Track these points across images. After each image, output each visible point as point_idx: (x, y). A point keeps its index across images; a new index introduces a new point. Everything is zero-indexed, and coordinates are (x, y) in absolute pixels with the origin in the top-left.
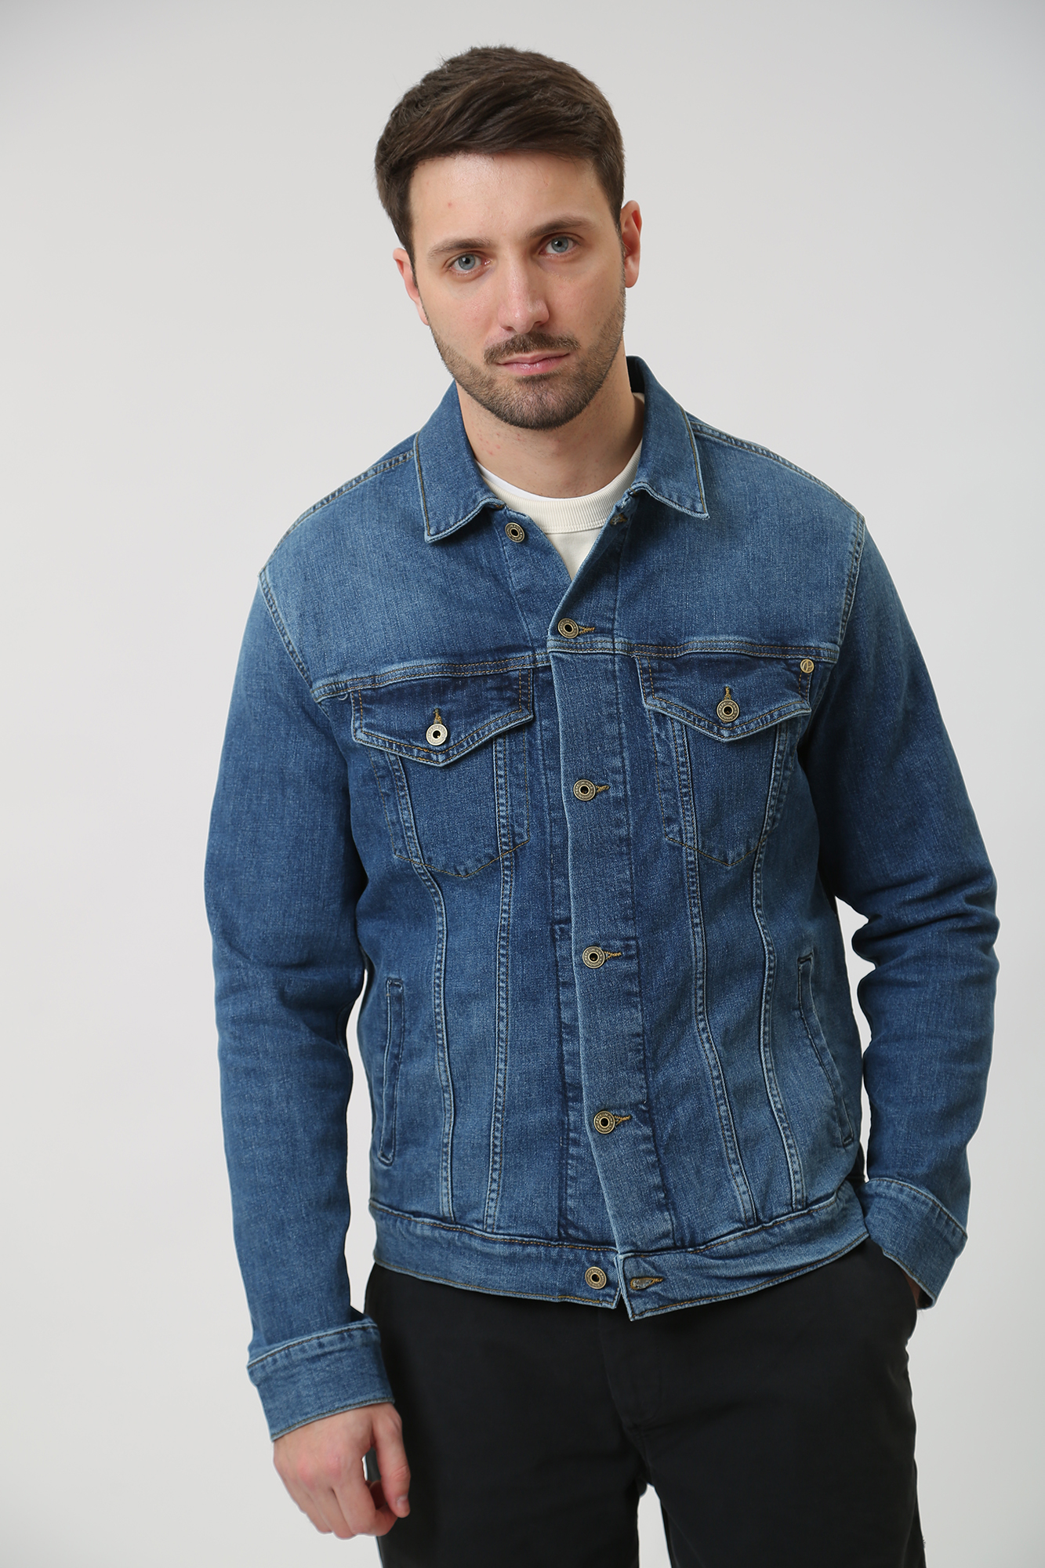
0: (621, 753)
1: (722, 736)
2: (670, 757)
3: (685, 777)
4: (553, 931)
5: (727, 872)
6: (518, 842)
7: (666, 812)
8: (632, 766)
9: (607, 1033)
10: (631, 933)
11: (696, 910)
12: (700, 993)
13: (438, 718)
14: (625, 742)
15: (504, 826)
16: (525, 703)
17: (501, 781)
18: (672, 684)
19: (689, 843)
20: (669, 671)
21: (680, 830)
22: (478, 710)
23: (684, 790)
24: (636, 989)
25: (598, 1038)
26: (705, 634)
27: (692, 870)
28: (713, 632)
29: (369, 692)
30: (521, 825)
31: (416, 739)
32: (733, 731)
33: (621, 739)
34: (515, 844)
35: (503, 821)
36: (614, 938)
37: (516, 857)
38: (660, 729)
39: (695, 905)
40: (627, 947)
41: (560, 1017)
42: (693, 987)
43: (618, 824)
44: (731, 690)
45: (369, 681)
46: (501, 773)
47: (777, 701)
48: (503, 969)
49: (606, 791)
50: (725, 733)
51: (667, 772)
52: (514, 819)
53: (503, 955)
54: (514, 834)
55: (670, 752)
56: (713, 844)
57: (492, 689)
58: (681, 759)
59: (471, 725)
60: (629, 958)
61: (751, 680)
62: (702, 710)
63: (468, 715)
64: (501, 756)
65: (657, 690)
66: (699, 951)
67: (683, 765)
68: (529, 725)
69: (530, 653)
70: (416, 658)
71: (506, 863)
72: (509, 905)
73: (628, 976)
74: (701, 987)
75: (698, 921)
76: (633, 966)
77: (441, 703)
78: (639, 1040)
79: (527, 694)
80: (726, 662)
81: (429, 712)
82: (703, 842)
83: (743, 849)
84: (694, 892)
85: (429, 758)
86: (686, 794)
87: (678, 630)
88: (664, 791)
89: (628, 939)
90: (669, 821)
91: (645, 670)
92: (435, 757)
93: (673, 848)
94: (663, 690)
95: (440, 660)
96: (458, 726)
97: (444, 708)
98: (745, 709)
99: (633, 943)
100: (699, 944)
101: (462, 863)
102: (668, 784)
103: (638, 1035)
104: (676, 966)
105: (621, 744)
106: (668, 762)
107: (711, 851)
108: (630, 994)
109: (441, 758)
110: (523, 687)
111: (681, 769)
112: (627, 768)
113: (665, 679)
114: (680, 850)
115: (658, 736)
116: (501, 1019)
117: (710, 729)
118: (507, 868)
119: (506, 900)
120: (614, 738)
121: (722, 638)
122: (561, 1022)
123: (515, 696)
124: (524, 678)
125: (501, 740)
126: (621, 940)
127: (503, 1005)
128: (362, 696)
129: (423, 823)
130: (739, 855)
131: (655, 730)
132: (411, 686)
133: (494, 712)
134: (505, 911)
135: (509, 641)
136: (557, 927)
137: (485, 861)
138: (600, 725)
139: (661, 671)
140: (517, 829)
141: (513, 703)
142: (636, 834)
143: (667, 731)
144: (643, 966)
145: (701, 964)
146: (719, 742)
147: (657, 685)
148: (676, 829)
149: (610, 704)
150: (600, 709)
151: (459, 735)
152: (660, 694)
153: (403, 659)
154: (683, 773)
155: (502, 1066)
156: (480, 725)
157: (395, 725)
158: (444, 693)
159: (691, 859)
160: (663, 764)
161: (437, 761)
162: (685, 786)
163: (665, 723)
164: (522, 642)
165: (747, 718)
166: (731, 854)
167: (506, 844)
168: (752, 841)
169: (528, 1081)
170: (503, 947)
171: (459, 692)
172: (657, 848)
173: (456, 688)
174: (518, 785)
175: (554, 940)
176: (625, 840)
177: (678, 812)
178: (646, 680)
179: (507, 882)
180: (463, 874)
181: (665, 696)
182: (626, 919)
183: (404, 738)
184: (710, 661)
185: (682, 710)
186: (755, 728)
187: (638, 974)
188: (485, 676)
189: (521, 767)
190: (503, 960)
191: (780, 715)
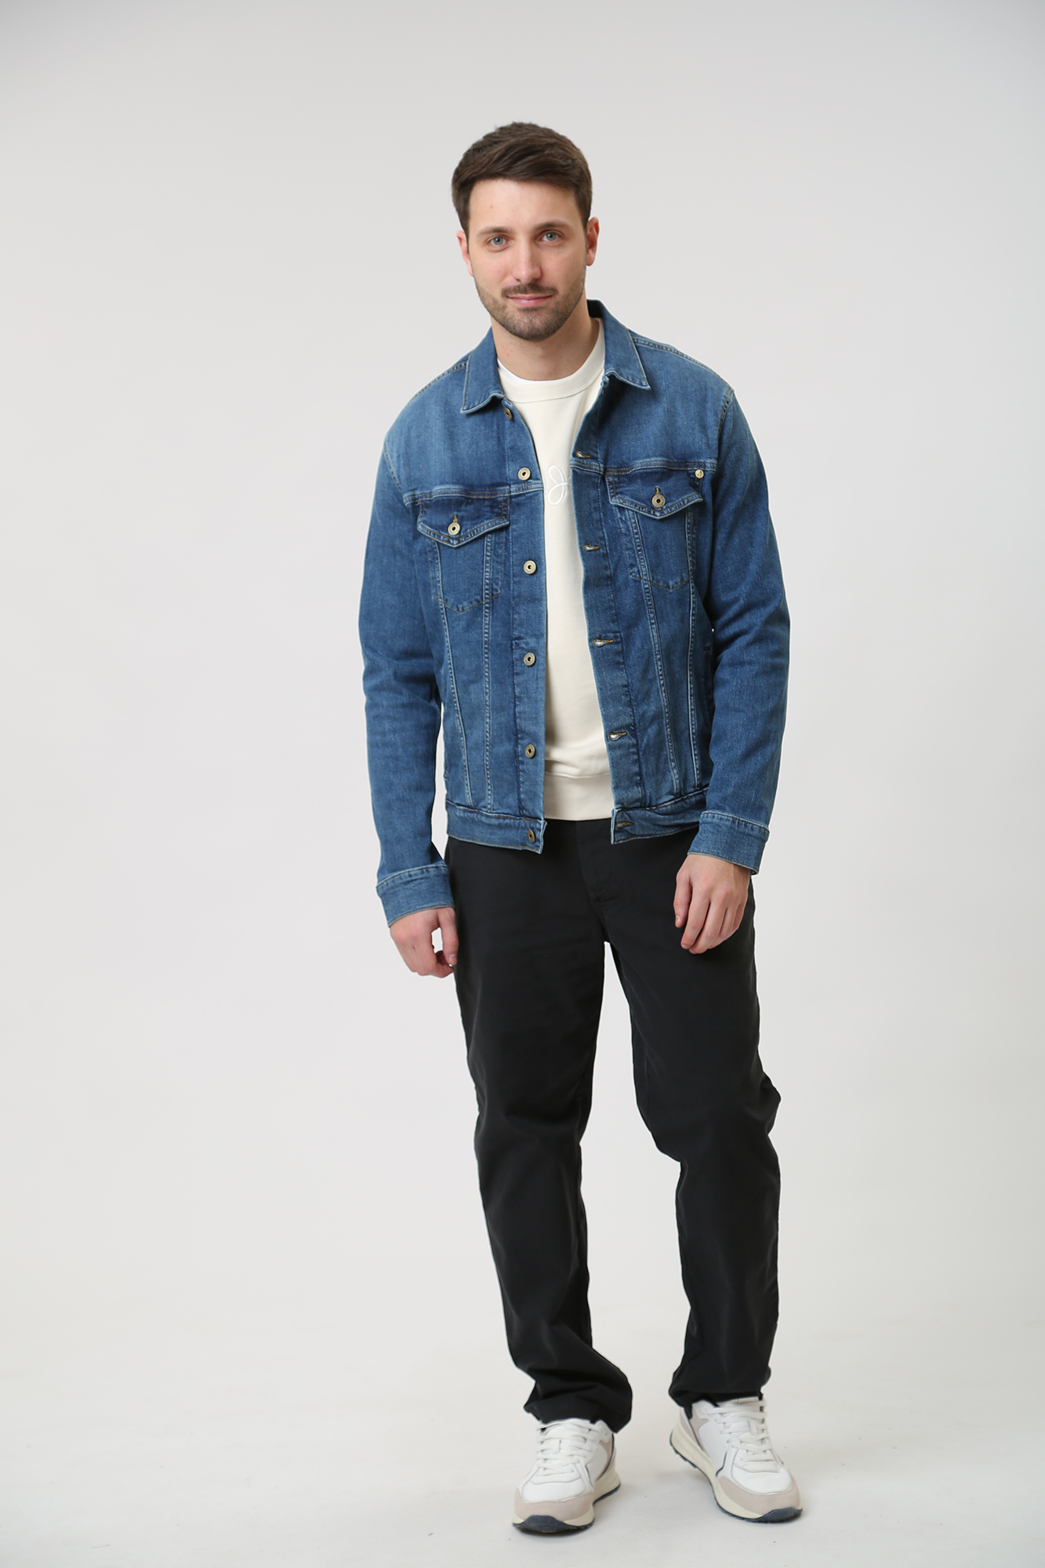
0: (602, 528)
1: (656, 516)
2: (628, 529)
3: (638, 540)
4: (512, 644)
5: (670, 593)
6: (495, 593)
7: (629, 561)
11: (652, 615)
12: (659, 663)
13: (455, 520)
14: (603, 524)
15: (487, 584)
16: (505, 515)
17: (489, 559)
18: (625, 489)
19: (644, 577)
20: (624, 482)
21: (639, 571)
22: (478, 517)
23: (639, 548)
27: (648, 593)
30: (497, 584)
31: (443, 531)
32: (662, 513)
33: (601, 521)
34: (493, 595)
35: (487, 581)
37: (494, 602)
38: (621, 515)
39: (652, 612)
41: (514, 692)
44: (660, 490)
46: (489, 554)
47: (686, 494)
48: (487, 666)
51: (628, 539)
52: (493, 580)
53: (486, 658)
54: (493, 589)
55: (628, 527)
56: (659, 578)
57: (487, 506)
58: (635, 531)
59: (474, 525)
61: (670, 483)
62: (644, 502)
63: (473, 519)
64: (490, 544)
65: (617, 493)
66: (656, 638)
67: (637, 534)
68: (506, 528)
69: (508, 487)
70: (448, 483)
71: (487, 605)
72: (488, 629)
74: (659, 660)
75: (653, 621)
77: (458, 511)
79: (506, 511)
80: (656, 473)
81: (451, 516)
82: (653, 576)
83: (678, 580)
84: (650, 605)
85: (449, 542)
86: (640, 550)
87: (628, 458)
88: (627, 549)
90: (632, 566)
91: (610, 483)
93: (635, 581)
94: (621, 493)
95: (461, 487)
96: (466, 525)
97: (459, 514)
98: (668, 499)
100: (655, 634)
101: (461, 603)
102: (629, 545)
105: (601, 525)
106: (628, 533)
107: (658, 581)
109: (455, 542)
110: (505, 506)
111: (636, 536)
113: (622, 487)
114: (639, 582)
115: (621, 519)
116: (486, 693)
117: (649, 512)
118: (487, 608)
119: (487, 627)
121: (653, 459)
122: (515, 695)
123: (499, 511)
124: (505, 501)
125: (489, 535)
127: (487, 686)
128: (425, 504)
129: (445, 579)
130: (677, 583)
131: (619, 515)
132: (443, 500)
133: (486, 519)
134: (486, 633)
135: (498, 480)
136: (514, 642)
137: (475, 603)
139: (619, 483)
140: (495, 587)
141: (498, 514)
143: (625, 516)
145: (657, 646)
146: (655, 520)
147: (618, 491)
148: (636, 570)
151: (466, 530)
152: (619, 495)
153: (442, 483)
154: (637, 538)
155: (488, 720)
156: (478, 526)
157: (434, 522)
158: (461, 505)
159: (647, 586)
160: (626, 534)
161: (453, 544)
162: (639, 546)
163: (624, 511)
164: (505, 481)
165: (670, 504)
166: (671, 583)
167: (487, 594)
168: (684, 575)
170: (486, 653)
171: (469, 506)
172: (626, 582)
173: (468, 504)
174: (497, 562)
175: (512, 649)
177: (636, 561)
178: (611, 489)
179: (486, 616)
180: (461, 610)
181: (622, 496)
183: (437, 530)
184: (647, 473)
186: (675, 510)
188: (484, 499)
189: (500, 551)
190: (487, 660)
191: (688, 502)
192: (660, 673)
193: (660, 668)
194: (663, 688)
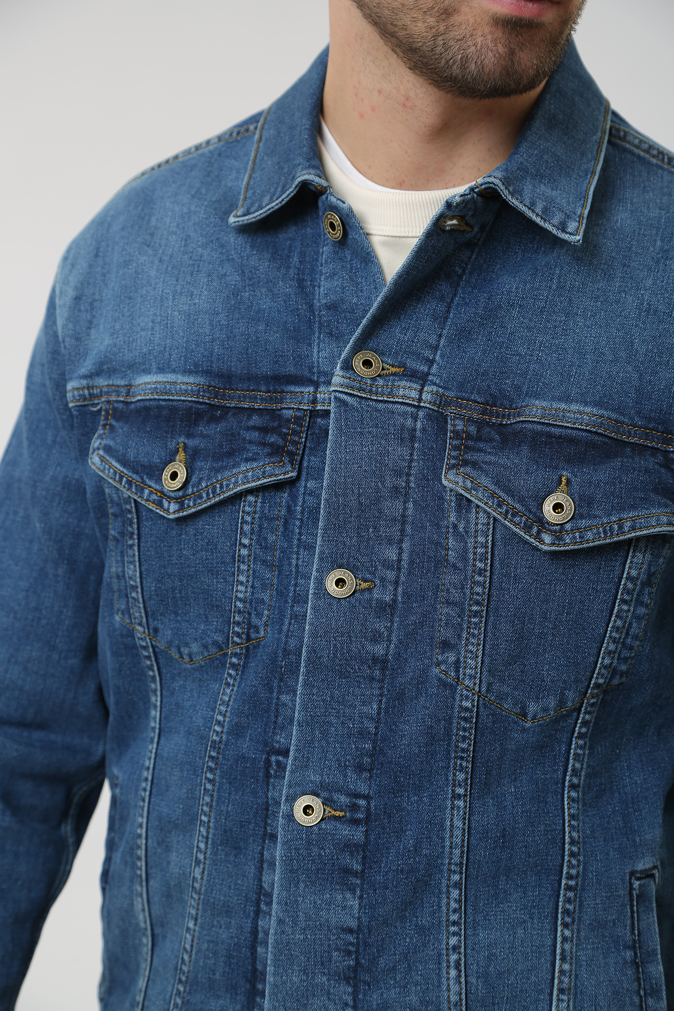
0: (401, 541)
1: (542, 541)
2: (464, 557)
3: (479, 589)
4: (268, 763)
5: (524, 730)
6: (253, 636)
7: (446, 633)
8: (411, 562)
9: (308, 918)
10: (363, 789)
11: (461, 776)
12: (455, 893)
13: (181, 456)
14: (408, 529)
15: (240, 612)
16: (291, 454)
17: (245, 552)
18: (488, 458)
19: (467, 682)
20: (491, 440)
21: (458, 662)
22: (230, 454)
23: (475, 608)
24: (357, 867)
25: (295, 922)
26: (553, 399)
27: (465, 719)
28: (567, 399)
29: (120, 406)
30: (259, 615)
31: (151, 477)
32: (560, 538)
33: (404, 523)
34: (249, 639)
35: (239, 604)
36: (339, 791)
37: (247, 656)
38: (459, 518)
39: (462, 769)
40: (354, 808)
41: (260, 880)
42: (444, 882)
43: (376, 638)
44: (569, 482)
45: (123, 390)
46: (246, 541)
47: (633, 507)
48: (207, 799)
49: (369, 590)
50: (547, 538)
51: (455, 578)
52: (254, 604)
53: (210, 781)
54: (250, 625)
55: (466, 551)
56: (506, 689)
57: (254, 428)
58: (479, 564)
59: (217, 471)
60: (355, 822)
61: (603, 474)
62: (521, 500)
63: (217, 457)
64: (248, 519)
65: (466, 463)
66: (457, 833)
67: (481, 572)
68: (292, 483)
69: (312, 389)
70: (174, 371)
71: (234, 660)
72: (225, 716)
73: (348, 847)
74: (457, 885)
75: (461, 791)
76: (358, 834)
77: (189, 436)
78: (351, 938)
79: (295, 443)
80: (571, 441)
81: (172, 445)
82: (490, 685)
83: (552, 703)
84: (463, 750)
85: (160, 504)
86: (476, 614)
87: (518, 388)
88: (448, 603)
89: (357, 796)
90: (446, 645)
91: (457, 434)
92: (166, 504)
93: (444, 684)
94: (474, 465)
95: (200, 380)
96: (201, 470)
97: (191, 443)
98: (584, 511)
99: (362, 802)
100: (458, 823)
101: (187, 645)
102: (455, 595)
103: (350, 931)
104: (417, 847)
105: (403, 531)
106: (460, 565)
107: (501, 697)
108: (347, 871)
109: (173, 507)
110: (295, 432)
111: (478, 578)
112: (404, 564)
113: (480, 450)
114: (453, 688)
115: (455, 526)
116: (198, 862)
117: (527, 528)
118: (233, 666)
119: (223, 708)
120: (394, 519)
121: (574, 407)
122: (262, 887)
123: (280, 442)
124: (298, 420)
125: (251, 498)
126: (348, 795)
127: (202, 846)
128: (115, 409)
129: (150, 585)
130: (545, 710)
131: (453, 519)
132: (159, 407)
133: (247, 460)
134: (219, 723)
135: (291, 369)
136: (273, 758)
137: (213, 650)
138: (378, 500)
139: (479, 439)
140: (255, 620)
141: (276, 451)
142: (398, 656)
143: (468, 522)
144: (372, 838)
145: (457, 852)
146: (536, 549)
147: (468, 457)
148: (452, 659)
149: (398, 473)
150: (382, 479)
151: (199, 483)
152: (468, 469)
153: (161, 370)
154: (478, 583)
155: (191, 925)
156: (227, 473)
157: (131, 454)
158: (196, 423)
159: (467, 704)
160: (454, 566)
161: (168, 511)
162: (478, 603)
163: (468, 511)
164: (306, 373)
165: (583, 523)
166: (532, 708)
167: (238, 635)
168: (570, 695)
169: (215, 953)
170: (211, 770)
171: (213, 426)
172: (421, 680)
173: (213, 419)
174: (264, 562)
175: (268, 776)
176: (381, 662)
177: (459, 637)
178: (456, 448)
179: (228, 684)
180: (187, 659)
181: (474, 473)
182: (360, 768)
183: (137, 473)
184: (549, 435)
185: (493, 495)
186: (592, 539)
187: (364, 846)
188: (252, 410)
189: (271, 538)
190: (209, 786)
191: (633, 528)
192: (454, 917)
193: (454, 905)
194: (454, 957)
